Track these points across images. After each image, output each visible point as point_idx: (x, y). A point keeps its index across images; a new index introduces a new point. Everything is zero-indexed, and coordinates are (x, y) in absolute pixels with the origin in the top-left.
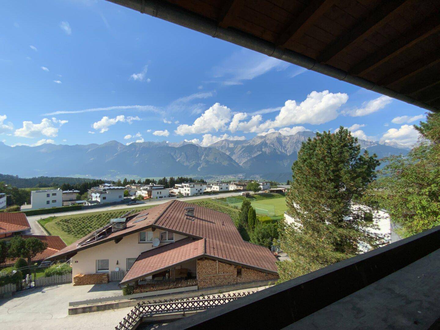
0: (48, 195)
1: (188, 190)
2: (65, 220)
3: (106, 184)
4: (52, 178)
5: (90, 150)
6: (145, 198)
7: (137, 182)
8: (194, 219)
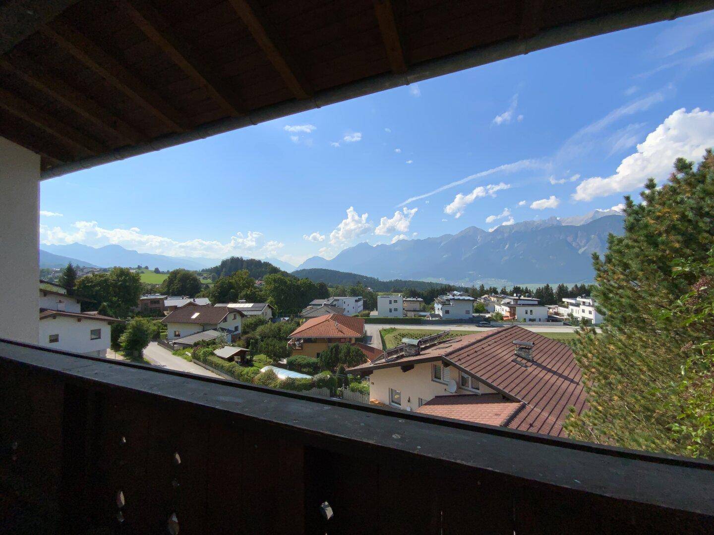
0: (390, 302)
1: (590, 313)
2: (403, 334)
3: (455, 292)
4: (405, 282)
5: (442, 244)
6: (505, 319)
7: (499, 291)
8: (529, 364)
